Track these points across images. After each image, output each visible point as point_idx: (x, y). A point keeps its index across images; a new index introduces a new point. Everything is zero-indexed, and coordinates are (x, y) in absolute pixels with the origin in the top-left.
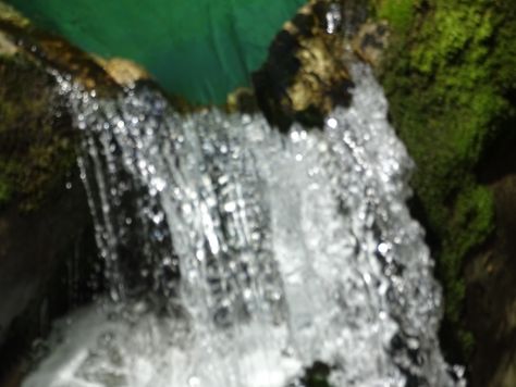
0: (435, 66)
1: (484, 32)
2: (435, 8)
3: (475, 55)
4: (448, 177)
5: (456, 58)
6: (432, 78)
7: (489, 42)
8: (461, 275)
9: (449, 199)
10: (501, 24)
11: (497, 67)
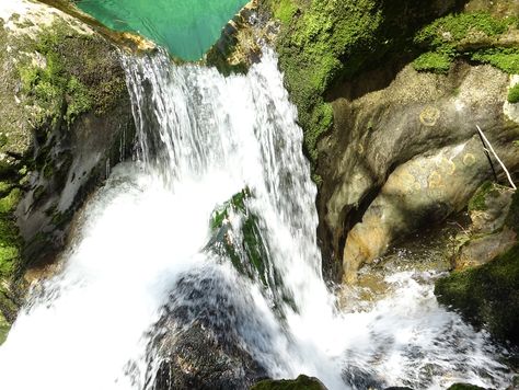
0: (303, 42)
1: (328, 26)
2: (303, 13)
3: (323, 37)
4: (309, 98)
5: (314, 39)
6: (302, 49)
7: (331, 31)
8: (316, 147)
9: (310, 109)
10: (336, 22)
11: (334, 43)
